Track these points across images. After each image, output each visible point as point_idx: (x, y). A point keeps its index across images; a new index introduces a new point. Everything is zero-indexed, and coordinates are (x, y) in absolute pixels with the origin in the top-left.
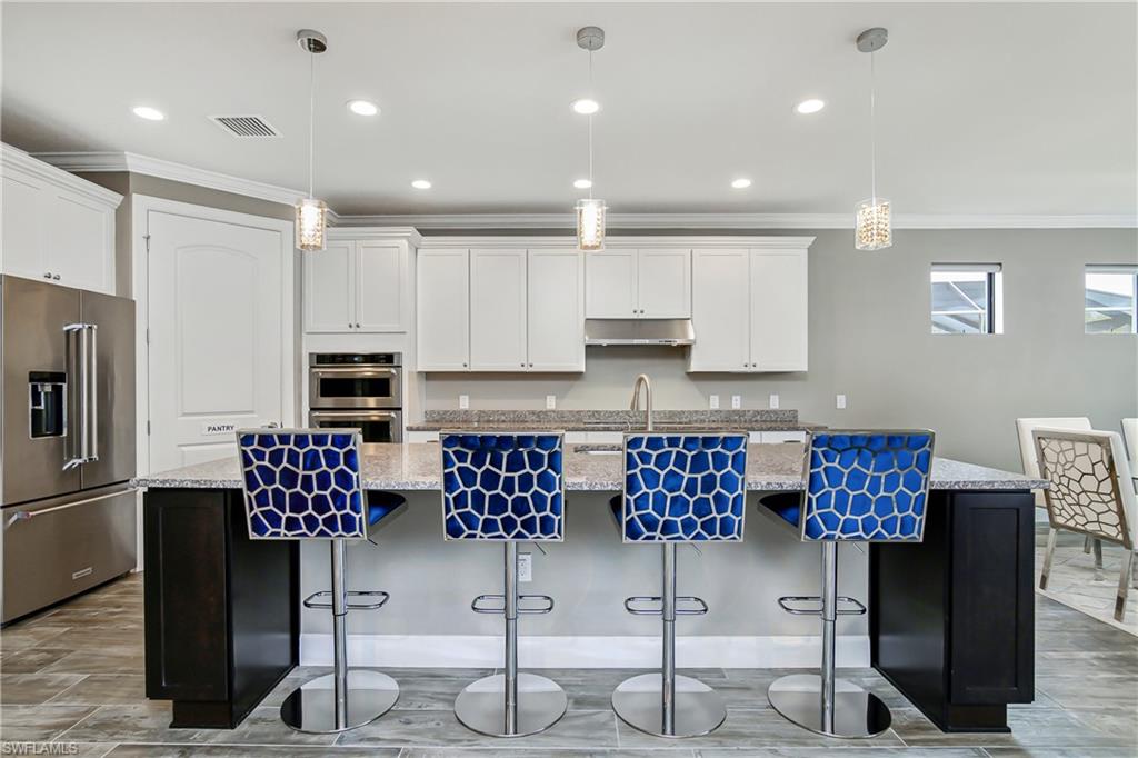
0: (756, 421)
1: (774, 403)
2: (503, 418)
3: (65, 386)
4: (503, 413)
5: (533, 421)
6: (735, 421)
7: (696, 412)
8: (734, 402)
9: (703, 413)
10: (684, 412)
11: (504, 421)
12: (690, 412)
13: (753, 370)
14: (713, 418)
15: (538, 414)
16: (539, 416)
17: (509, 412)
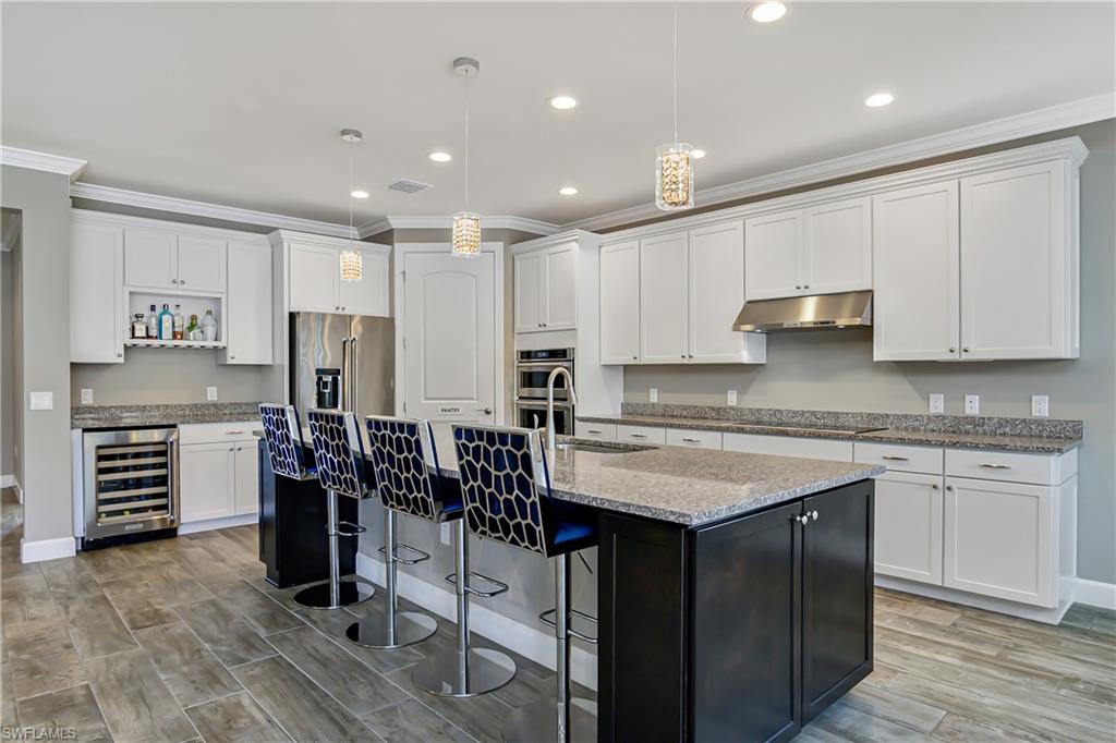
0: (1004, 434)
1: (1041, 408)
2: (685, 413)
3: (339, 378)
4: (685, 408)
5: (712, 418)
6: (967, 432)
7: (906, 416)
8: (967, 405)
9: (916, 418)
10: (888, 416)
11: (685, 417)
12: (897, 417)
13: (965, 357)
14: (931, 426)
15: (718, 410)
16: (718, 413)
17: (690, 407)
